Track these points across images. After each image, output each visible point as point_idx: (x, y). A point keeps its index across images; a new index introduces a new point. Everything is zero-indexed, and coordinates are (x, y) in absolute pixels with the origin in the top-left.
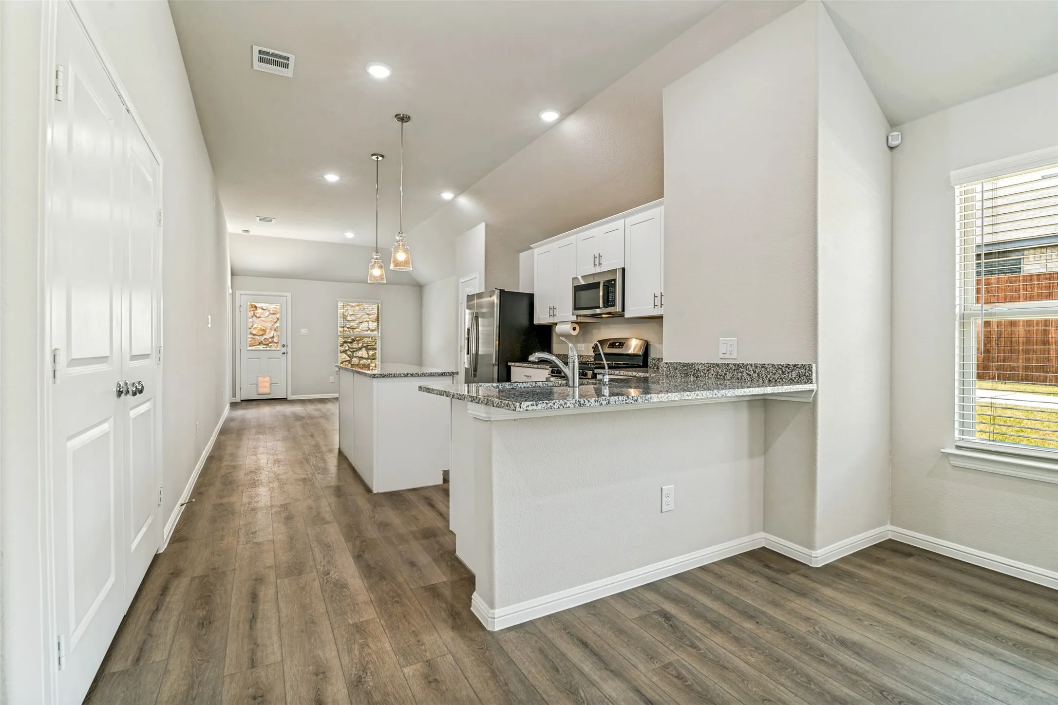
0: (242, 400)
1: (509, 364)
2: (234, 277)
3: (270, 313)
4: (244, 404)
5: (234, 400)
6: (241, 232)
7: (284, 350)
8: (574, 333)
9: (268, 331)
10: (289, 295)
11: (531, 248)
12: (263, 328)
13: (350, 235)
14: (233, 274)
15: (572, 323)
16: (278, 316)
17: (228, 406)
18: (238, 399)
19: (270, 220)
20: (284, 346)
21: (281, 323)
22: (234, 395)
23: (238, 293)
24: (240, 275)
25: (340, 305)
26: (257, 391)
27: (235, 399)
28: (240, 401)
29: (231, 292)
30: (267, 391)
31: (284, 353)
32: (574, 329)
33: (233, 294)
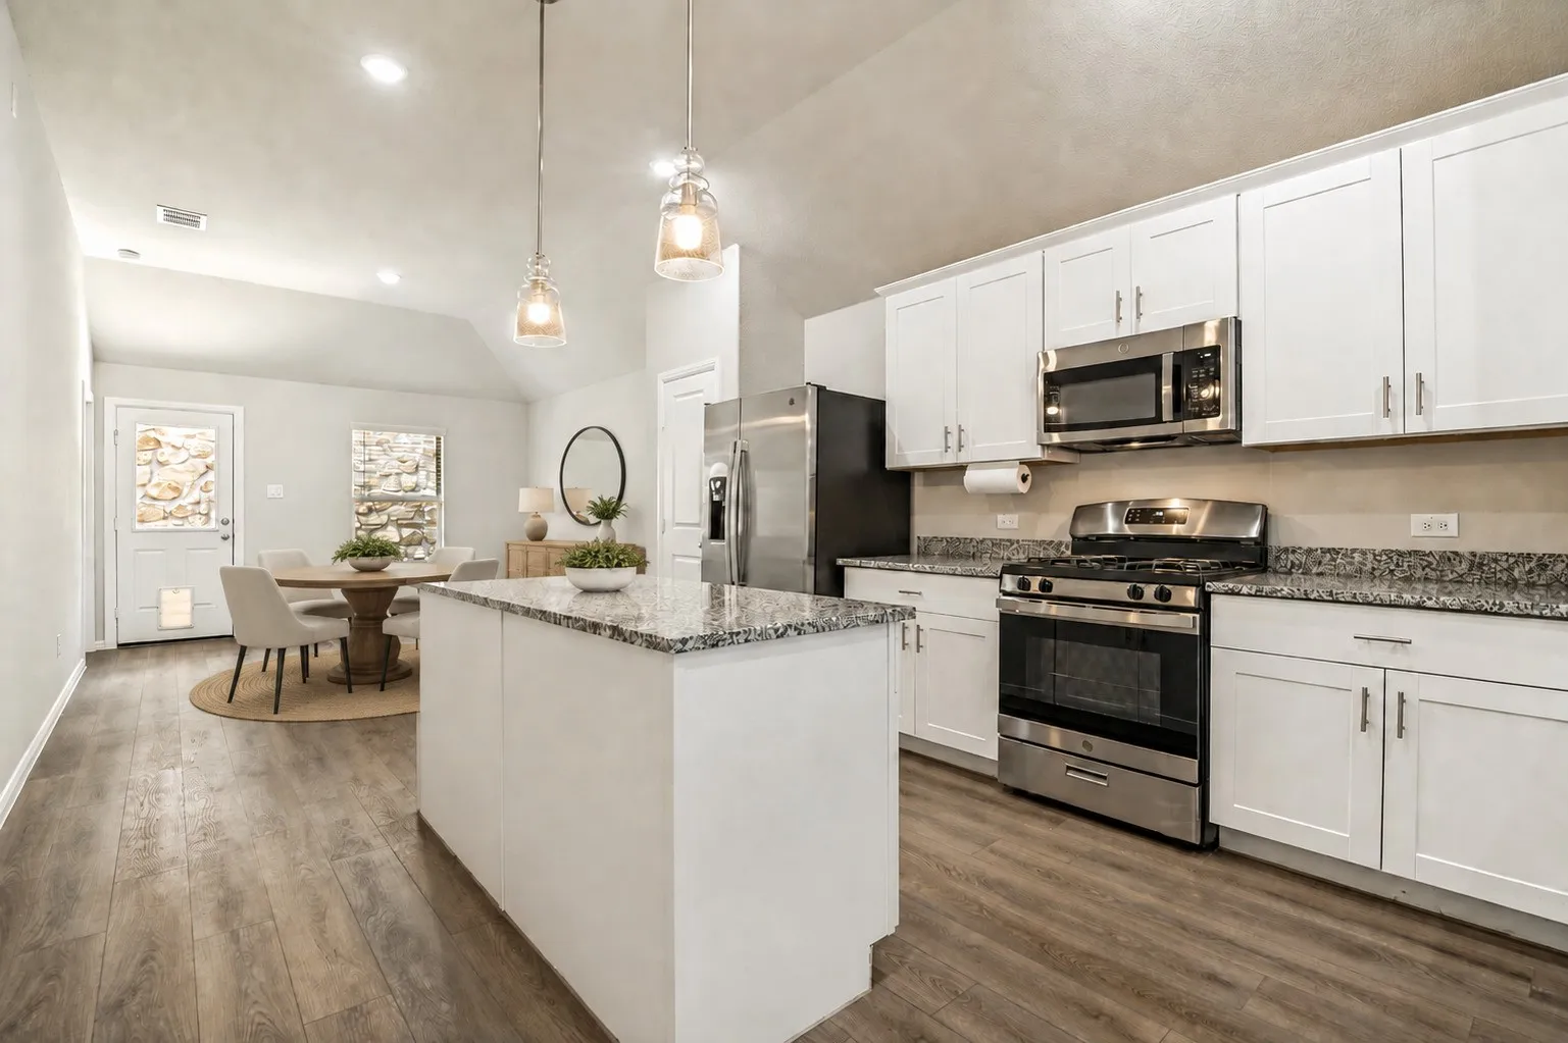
0: (120, 646)
1: (840, 562)
2: (102, 366)
3: (190, 455)
4: (124, 653)
5: (99, 645)
6: (116, 256)
7: (227, 530)
8: (1023, 488)
9: (186, 491)
10: (239, 412)
11: (877, 295)
12: (174, 485)
13: (389, 277)
14: (96, 358)
15: (1021, 463)
16: (210, 460)
17: (80, 665)
18: (110, 643)
19: (192, 220)
20: (225, 523)
21: (218, 476)
22: (100, 630)
23: (110, 403)
24: (119, 362)
25: (357, 436)
26: (159, 620)
27: (102, 642)
28: (116, 647)
29: (89, 397)
30: (185, 621)
31: (225, 538)
32: (1024, 479)
33: (98, 407)
